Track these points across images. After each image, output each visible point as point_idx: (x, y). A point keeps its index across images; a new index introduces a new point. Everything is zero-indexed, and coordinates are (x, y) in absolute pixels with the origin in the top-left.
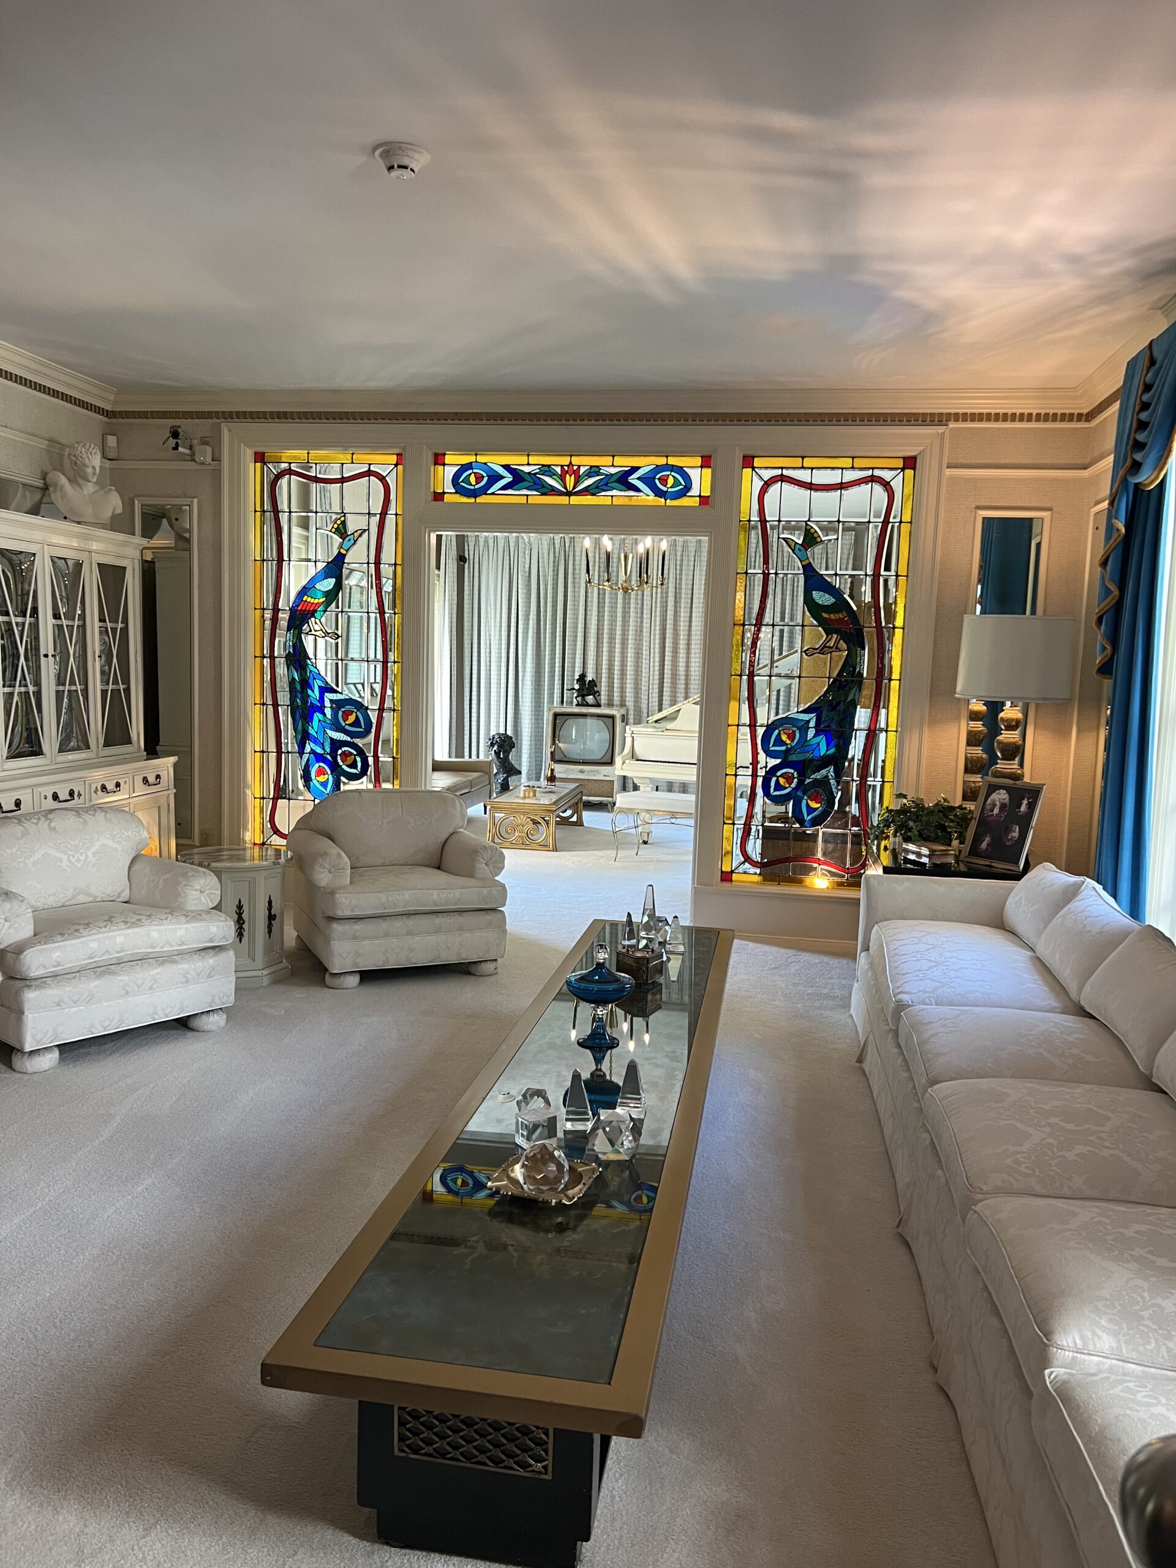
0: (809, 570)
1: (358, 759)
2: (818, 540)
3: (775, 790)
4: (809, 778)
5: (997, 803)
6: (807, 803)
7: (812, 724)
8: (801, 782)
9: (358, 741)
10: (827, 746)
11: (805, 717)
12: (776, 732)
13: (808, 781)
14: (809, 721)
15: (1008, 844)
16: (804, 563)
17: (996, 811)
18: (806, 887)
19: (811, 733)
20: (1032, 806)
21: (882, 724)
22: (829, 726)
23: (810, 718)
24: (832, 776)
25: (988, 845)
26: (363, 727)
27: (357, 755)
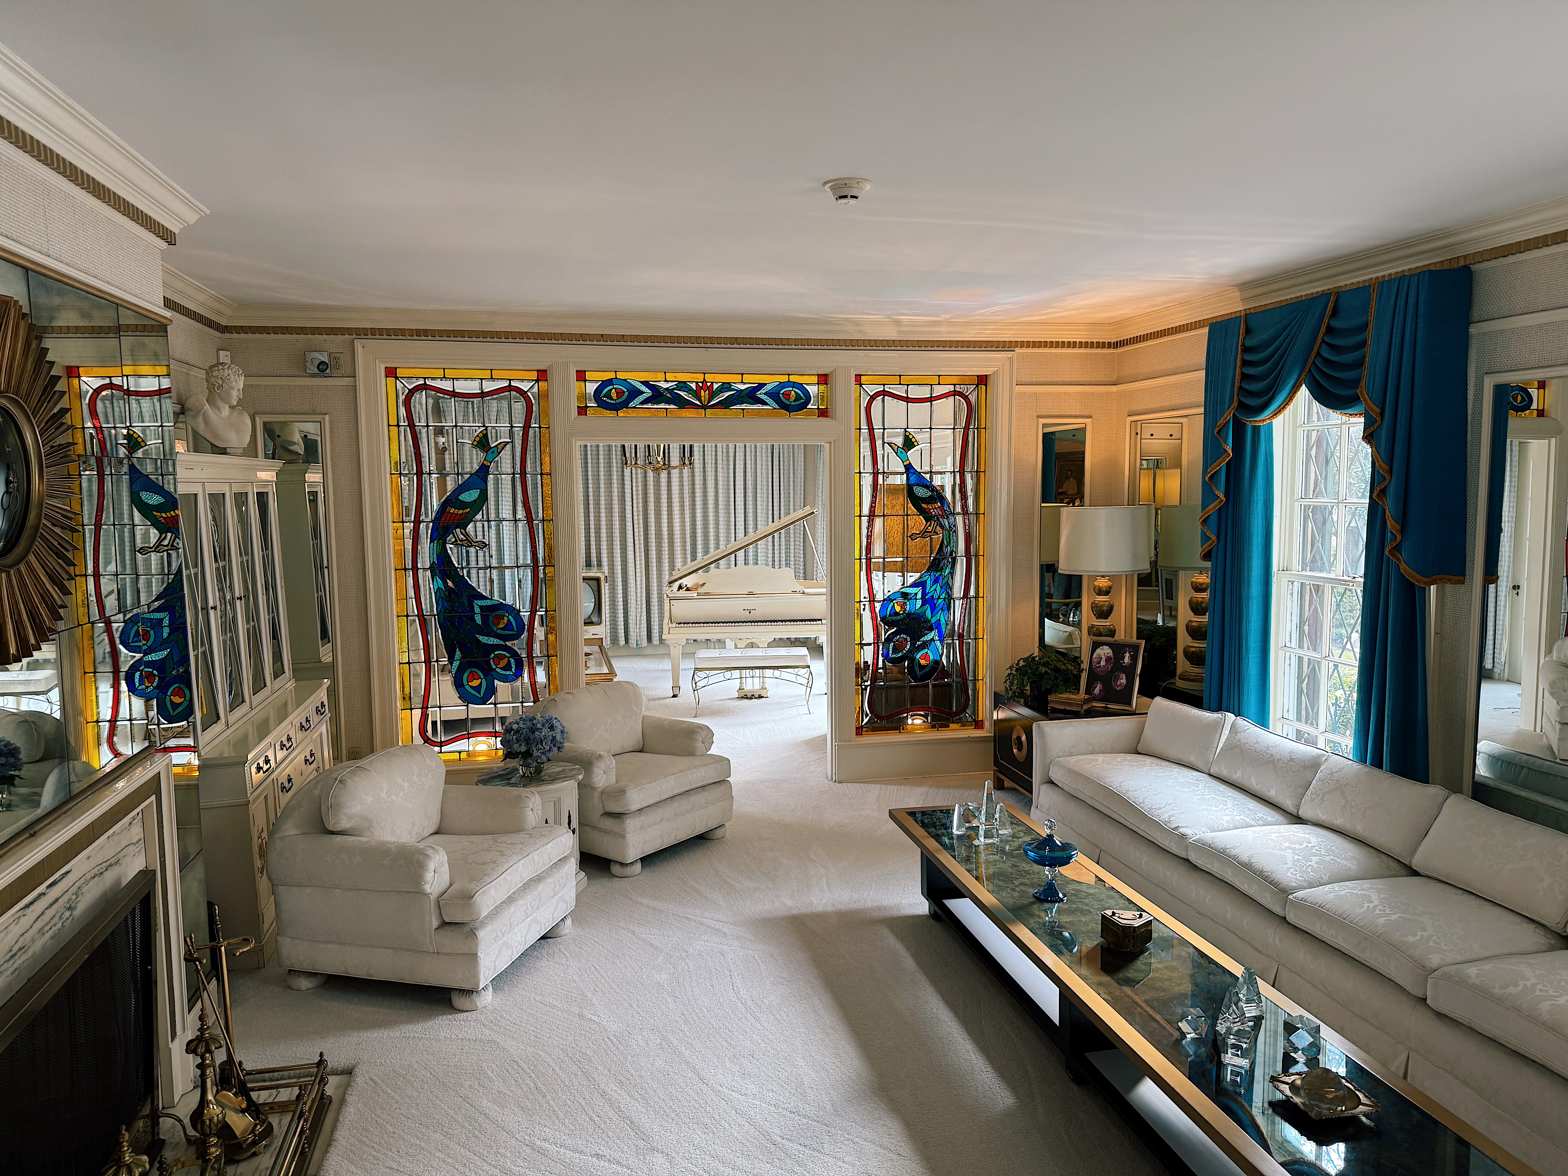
0: (909, 468)
1: (512, 660)
2: (916, 444)
3: (893, 653)
4: (919, 641)
5: (1103, 657)
7: (919, 596)
8: (913, 644)
9: (509, 644)
10: (932, 614)
11: (913, 590)
12: (892, 604)
13: (919, 643)
14: (916, 594)
15: (1118, 689)
16: (905, 463)
17: (1103, 663)
19: (919, 603)
20: (1134, 658)
21: (972, 593)
22: (932, 596)
23: (918, 590)
24: (937, 638)
25: (1100, 690)
26: (516, 630)
27: (510, 657)
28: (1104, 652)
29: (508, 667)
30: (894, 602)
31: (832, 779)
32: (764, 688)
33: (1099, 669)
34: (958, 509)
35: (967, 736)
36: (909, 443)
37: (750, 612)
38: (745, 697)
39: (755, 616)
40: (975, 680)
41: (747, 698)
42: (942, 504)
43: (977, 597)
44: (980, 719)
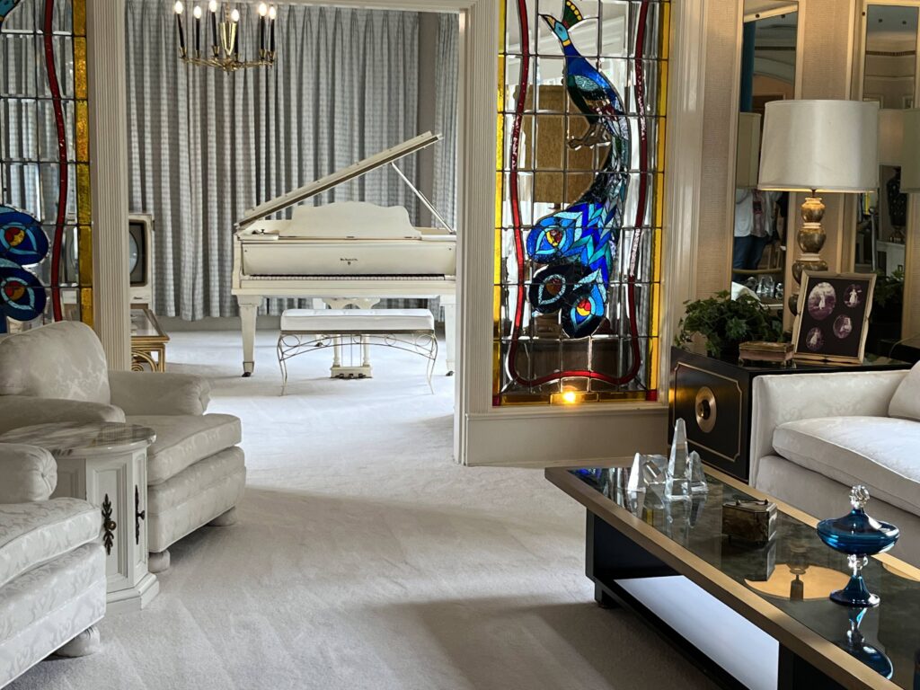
0: (570, 51)
1: (31, 291)
2: (579, 18)
3: (543, 299)
4: (577, 283)
5: (822, 297)
6: (576, 311)
7: (579, 223)
8: (569, 288)
9: (26, 267)
10: (595, 247)
11: (573, 216)
12: (543, 233)
13: (577, 286)
14: (575, 221)
15: (841, 337)
16: (566, 44)
17: (822, 305)
18: (555, 404)
19: (578, 233)
20: (862, 298)
21: (647, 222)
22: (596, 225)
23: (577, 216)
24: (600, 280)
25: (818, 340)
26: (35, 248)
27: (28, 286)
28: (824, 290)
29: (24, 300)
30: (546, 230)
31: (460, 462)
32: (365, 365)
33: (816, 313)
34: (633, 109)
35: (636, 408)
36: (570, 17)
37: (349, 263)
38: (341, 377)
39: (357, 267)
40: (649, 337)
41: (342, 378)
42: (612, 100)
43: (653, 227)
44: (653, 387)
